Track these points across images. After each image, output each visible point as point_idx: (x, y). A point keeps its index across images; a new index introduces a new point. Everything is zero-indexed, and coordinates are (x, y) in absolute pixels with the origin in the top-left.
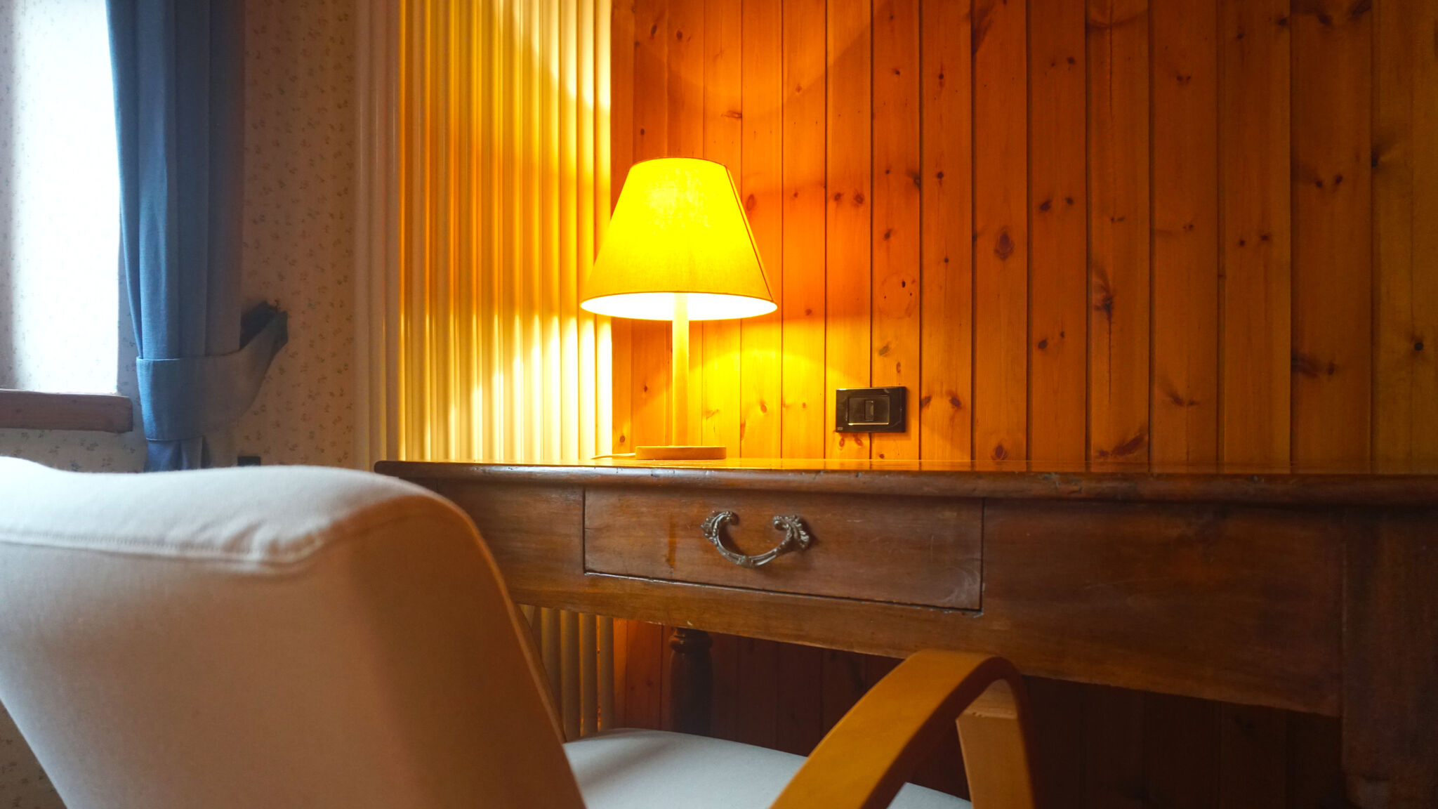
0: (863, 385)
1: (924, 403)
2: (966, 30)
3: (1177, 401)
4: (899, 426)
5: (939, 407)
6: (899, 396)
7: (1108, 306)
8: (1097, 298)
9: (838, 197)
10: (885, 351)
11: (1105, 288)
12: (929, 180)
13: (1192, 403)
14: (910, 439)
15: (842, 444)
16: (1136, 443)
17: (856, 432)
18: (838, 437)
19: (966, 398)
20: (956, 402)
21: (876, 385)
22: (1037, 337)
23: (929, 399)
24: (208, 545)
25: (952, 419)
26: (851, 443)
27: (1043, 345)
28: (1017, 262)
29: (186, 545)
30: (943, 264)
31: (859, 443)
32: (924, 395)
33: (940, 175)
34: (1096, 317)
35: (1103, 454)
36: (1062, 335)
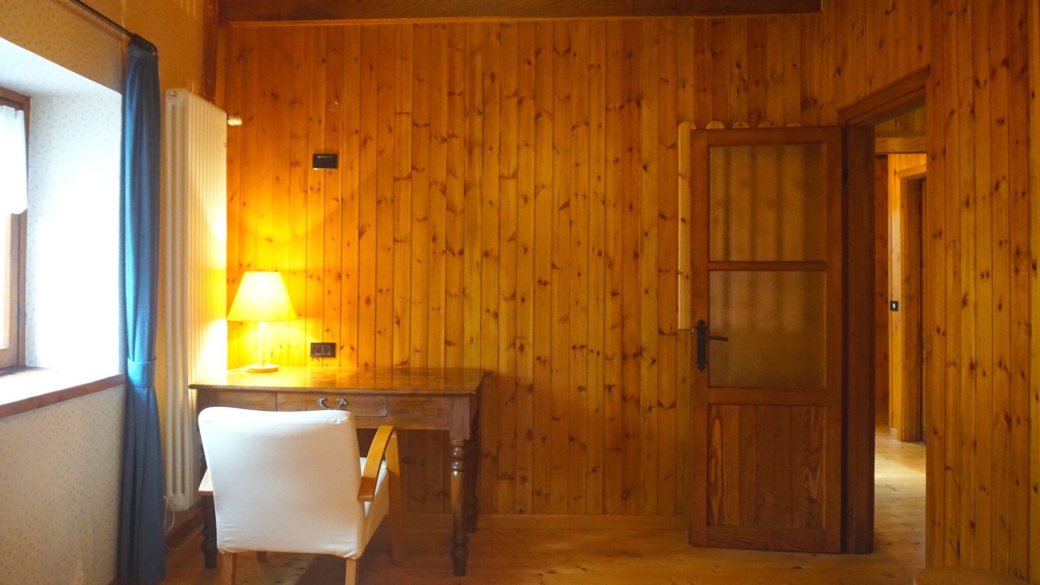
0: (320, 341)
1: (341, 348)
2: (357, 232)
3: (417, 351)
4: (333, 355)
5: (347, 349)
6: (333, 346)
7: (398, 323)
8: (395, 320)
9: (311, 277)
10: (327, 330)
11: (397, 317)
12: (344, 277)
13: (420, 352)
14: (336, 358)
15: (312, 361)
16: (406, 362)
17: (317, 357)
18: (311, 358)
19: (355, 347)
20: (352, 348)
21: (324, 342)
22: (378, 330)
23: (343, 347)
24: (330, 422)
25: (351, 353)
26: (315, 360)
27: (379, 332)
28: (372, 306)
29: (326, 422)
30: (348, 304)
31: (318, 360)
32: (342, 346)
33: (348, 276)
34: (395, 325)
35: (397, 365)
36: (385, 330)
